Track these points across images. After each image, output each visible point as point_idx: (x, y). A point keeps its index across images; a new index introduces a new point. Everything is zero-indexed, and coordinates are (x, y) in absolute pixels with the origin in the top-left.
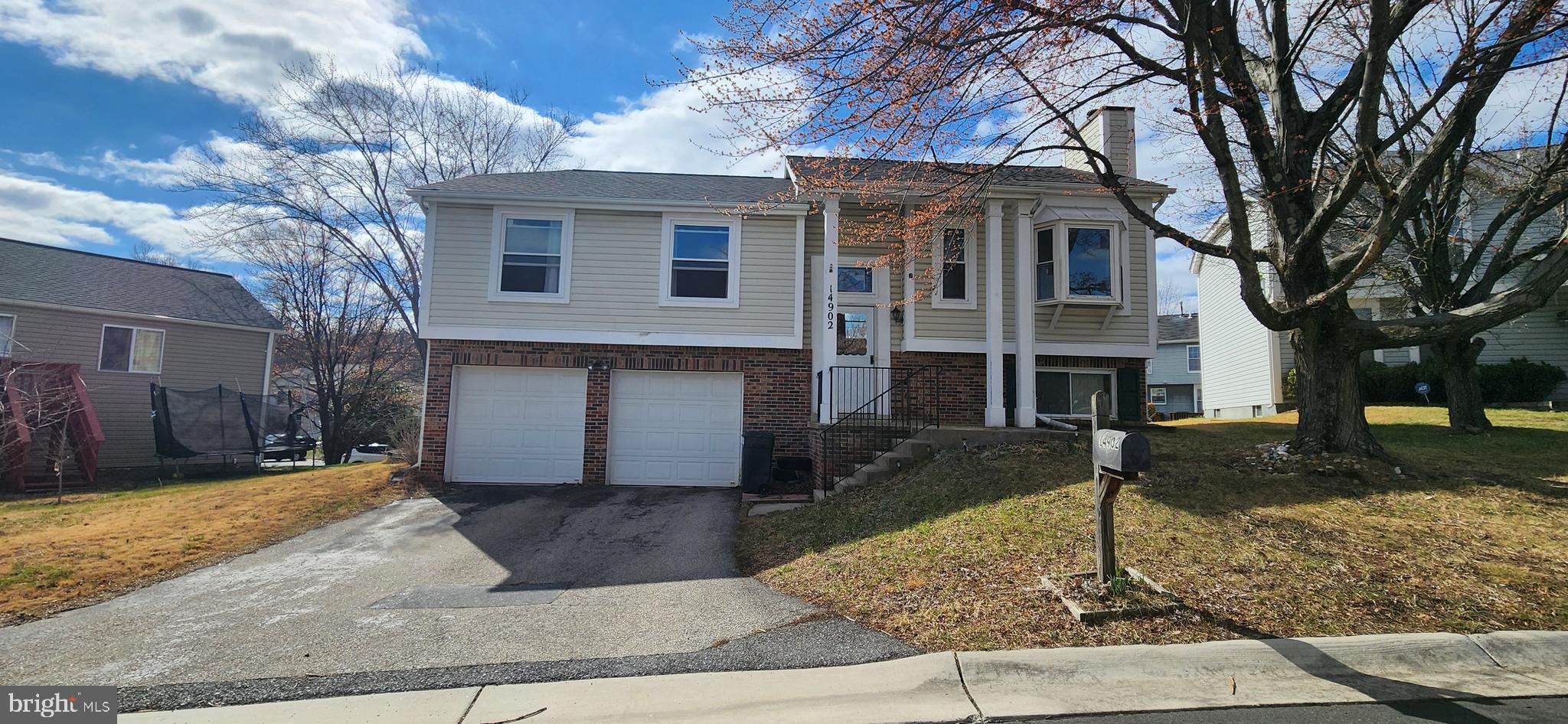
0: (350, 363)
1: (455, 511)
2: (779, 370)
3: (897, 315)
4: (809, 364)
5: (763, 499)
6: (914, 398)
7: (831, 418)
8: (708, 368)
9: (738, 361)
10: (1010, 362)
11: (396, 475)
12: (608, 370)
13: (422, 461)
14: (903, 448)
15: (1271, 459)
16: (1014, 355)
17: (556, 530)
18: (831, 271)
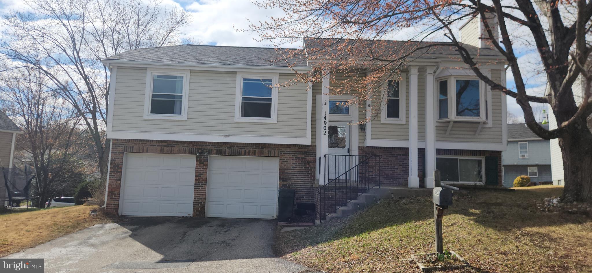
0: (54, 149)
1: (128, 229)
2: (299, 156)
3: (362, 128)
4: (314, 153)
5: (289, 225)
6: (371, 172)
7: (325, 182)
8: (260, 155)
9: (276, 151)
10: (422, 153)
11: (93, 211)
12: (207, 155)
13: (107, 204)
14: (362, 198)
15: (548, 205)
16: (424, 149)
17: (182, 238)
18: (325, 104)
